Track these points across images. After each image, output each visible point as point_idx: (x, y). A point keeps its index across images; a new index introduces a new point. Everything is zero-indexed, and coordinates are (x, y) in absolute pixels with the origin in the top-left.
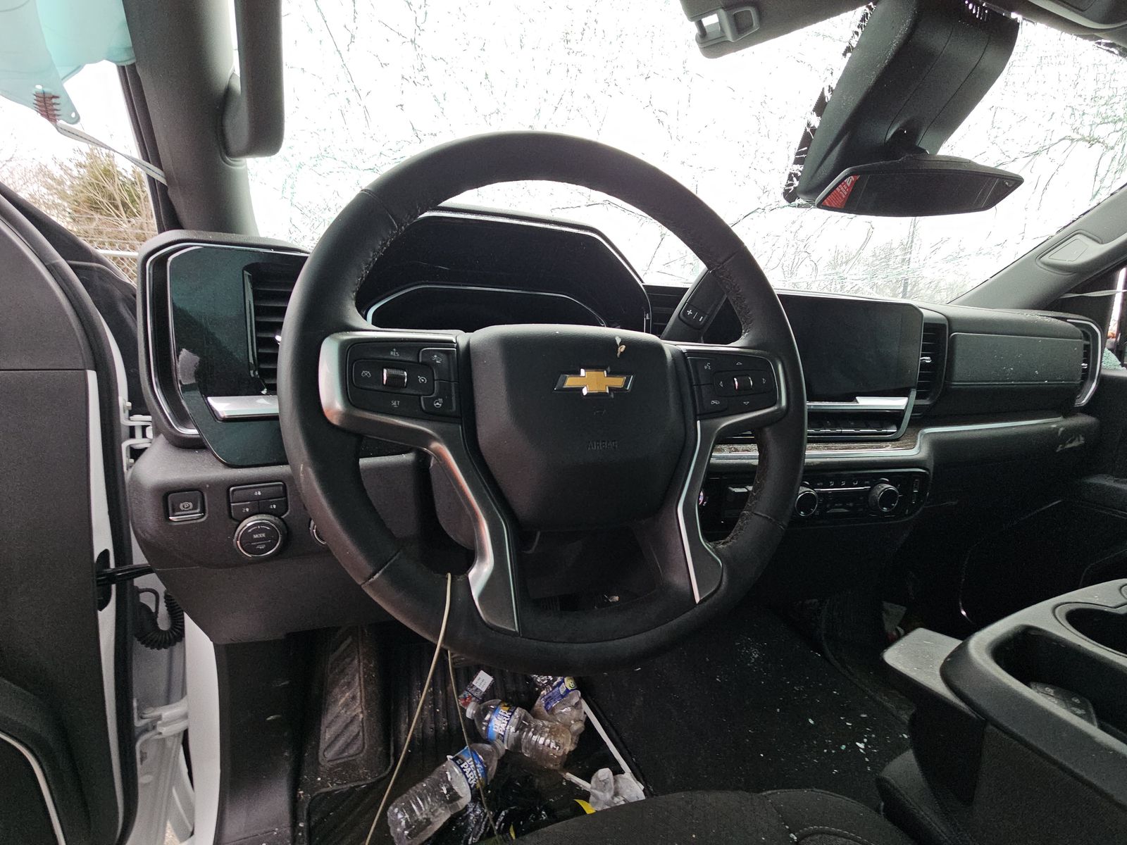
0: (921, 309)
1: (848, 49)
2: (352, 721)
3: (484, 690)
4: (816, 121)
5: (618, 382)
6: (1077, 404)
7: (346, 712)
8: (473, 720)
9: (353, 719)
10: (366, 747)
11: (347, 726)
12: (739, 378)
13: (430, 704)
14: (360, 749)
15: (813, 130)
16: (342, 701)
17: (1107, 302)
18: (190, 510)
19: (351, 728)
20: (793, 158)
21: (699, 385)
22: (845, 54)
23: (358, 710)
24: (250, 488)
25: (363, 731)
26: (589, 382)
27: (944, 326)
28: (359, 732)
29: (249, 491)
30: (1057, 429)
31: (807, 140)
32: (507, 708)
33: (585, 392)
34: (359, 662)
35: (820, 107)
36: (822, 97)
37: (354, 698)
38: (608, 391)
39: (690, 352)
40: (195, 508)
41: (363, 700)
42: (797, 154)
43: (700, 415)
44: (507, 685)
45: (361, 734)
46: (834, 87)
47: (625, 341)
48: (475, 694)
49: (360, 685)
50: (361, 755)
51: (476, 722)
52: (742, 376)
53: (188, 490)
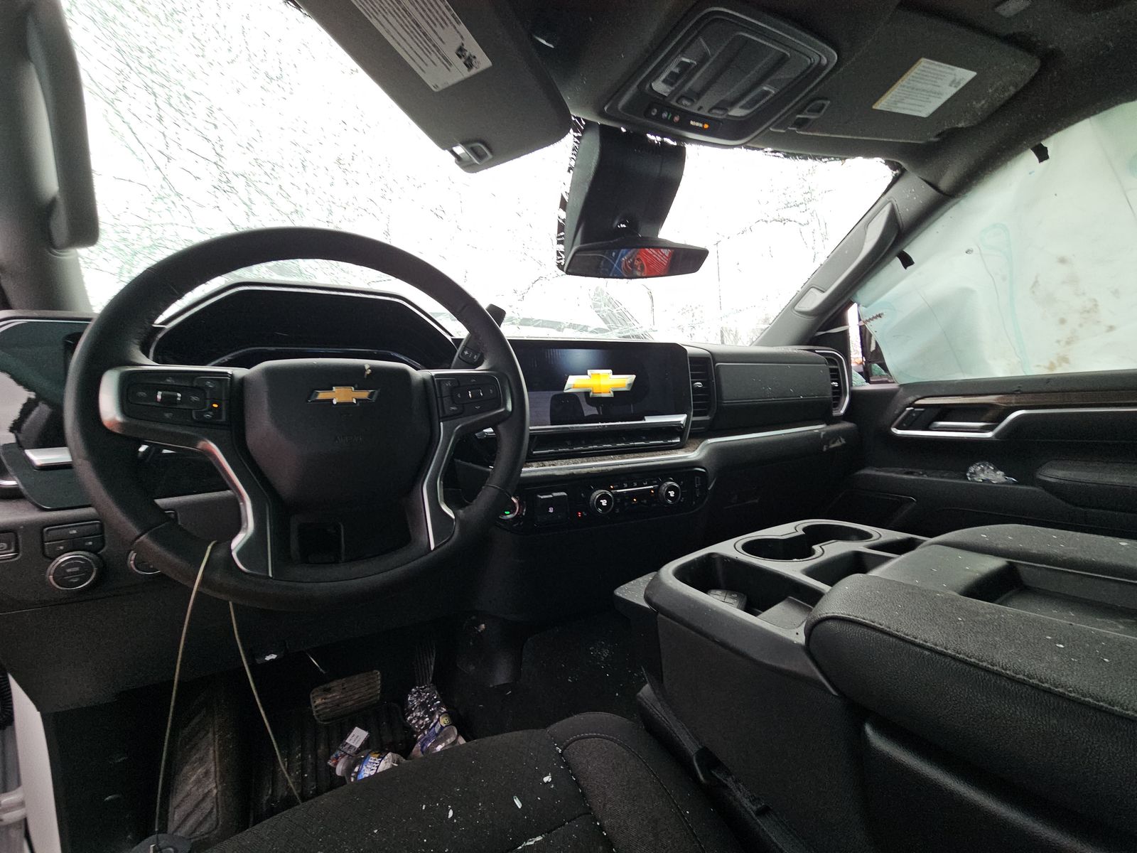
0: (684, 347)
1: (570, 169)
2: (203, 799)
3: (357, 746)
4: (563, 215)
5: (364, 394)
6: (835, 413)
7: (198, 789)
8: (344, 777)
9: (206, 796)
10: (221, 823)
11: (197, 805)
12: (474, 391)
13: (297, 771)
14: (214, 826)
15: (564, 220)
16: (193, 778)
17: (844, 336)
18: (5, 550)
19: (204, 805)
20: (555, 242)
21: (441, 397)
22: (569, 171)
23: (212, 786)
24: (64, 528)
25: (218, 807)
26: (340, 395)
27: (709, 358)
28: (212, 809)
29: (63, 530)
30: (819, 434)
31: (561, 228)
32: (377, 755)
33: (335, 402)
34: (214, 734)
35: (563, 205)
36: (563, 198)
37: (207, 773)
38: (355, 402)
39: (437, 376)
40: (9, 548)
41: (218, 774)
42: (558, 237)
43: (442, 418)
44: (383, 738)
45: (215, 810)
46: (568, 192)
47: (372, 368)
48: (348, 752)
49: (214, 758)
50: (215, 832)
51: (346, 778)
52: (474, 389)
53: (3, 532)
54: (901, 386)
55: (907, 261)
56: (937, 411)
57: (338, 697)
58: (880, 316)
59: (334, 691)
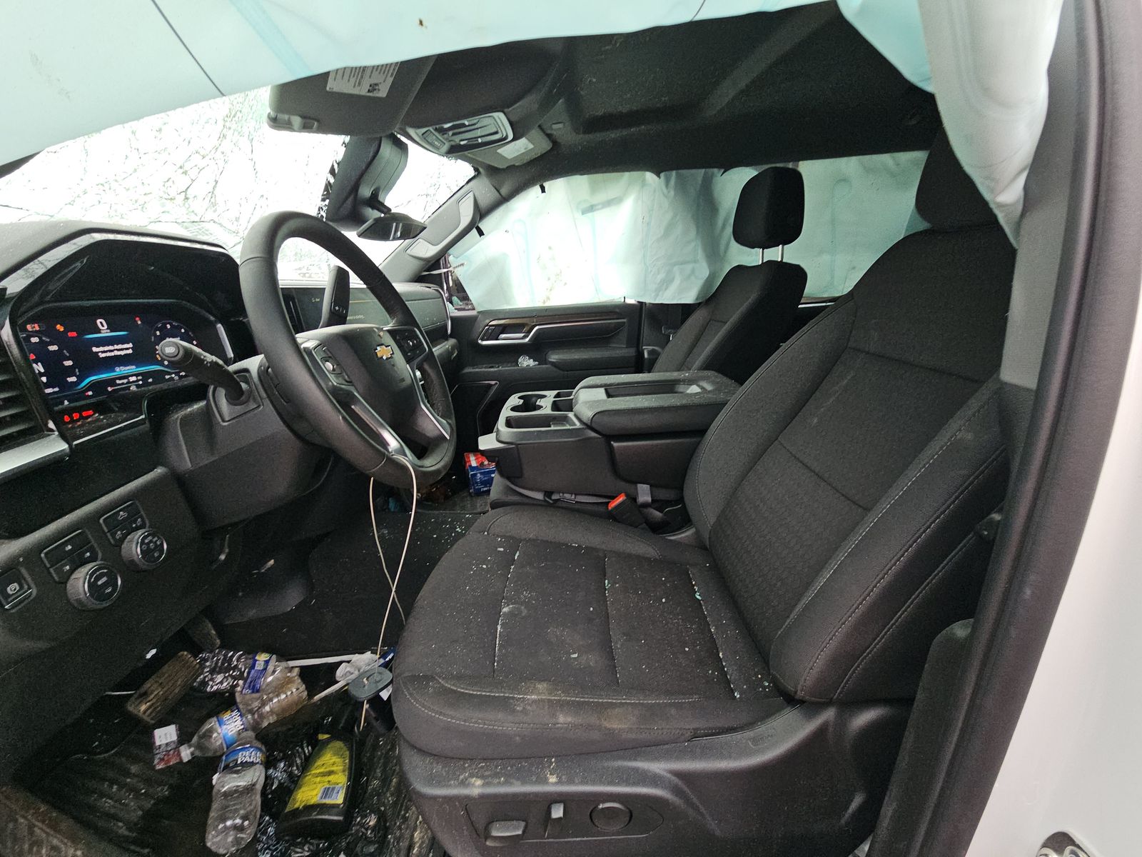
4: (332, 180)
5: (390, 350)
18: (19, 591)
21: (400, 347)
24: (59, 545)
33: (384, 358)
35: (332, 172)
38: (390, 356)
40: (21, 587)
43: (407, 361)
48: (169, 749)
52: (410, 339)
53: (2, 574)
54: (478, 312)
55: (481, 233)
56: (501, 328)
57: (161, 693)
58: (462, 265)
59: (153, 691)
